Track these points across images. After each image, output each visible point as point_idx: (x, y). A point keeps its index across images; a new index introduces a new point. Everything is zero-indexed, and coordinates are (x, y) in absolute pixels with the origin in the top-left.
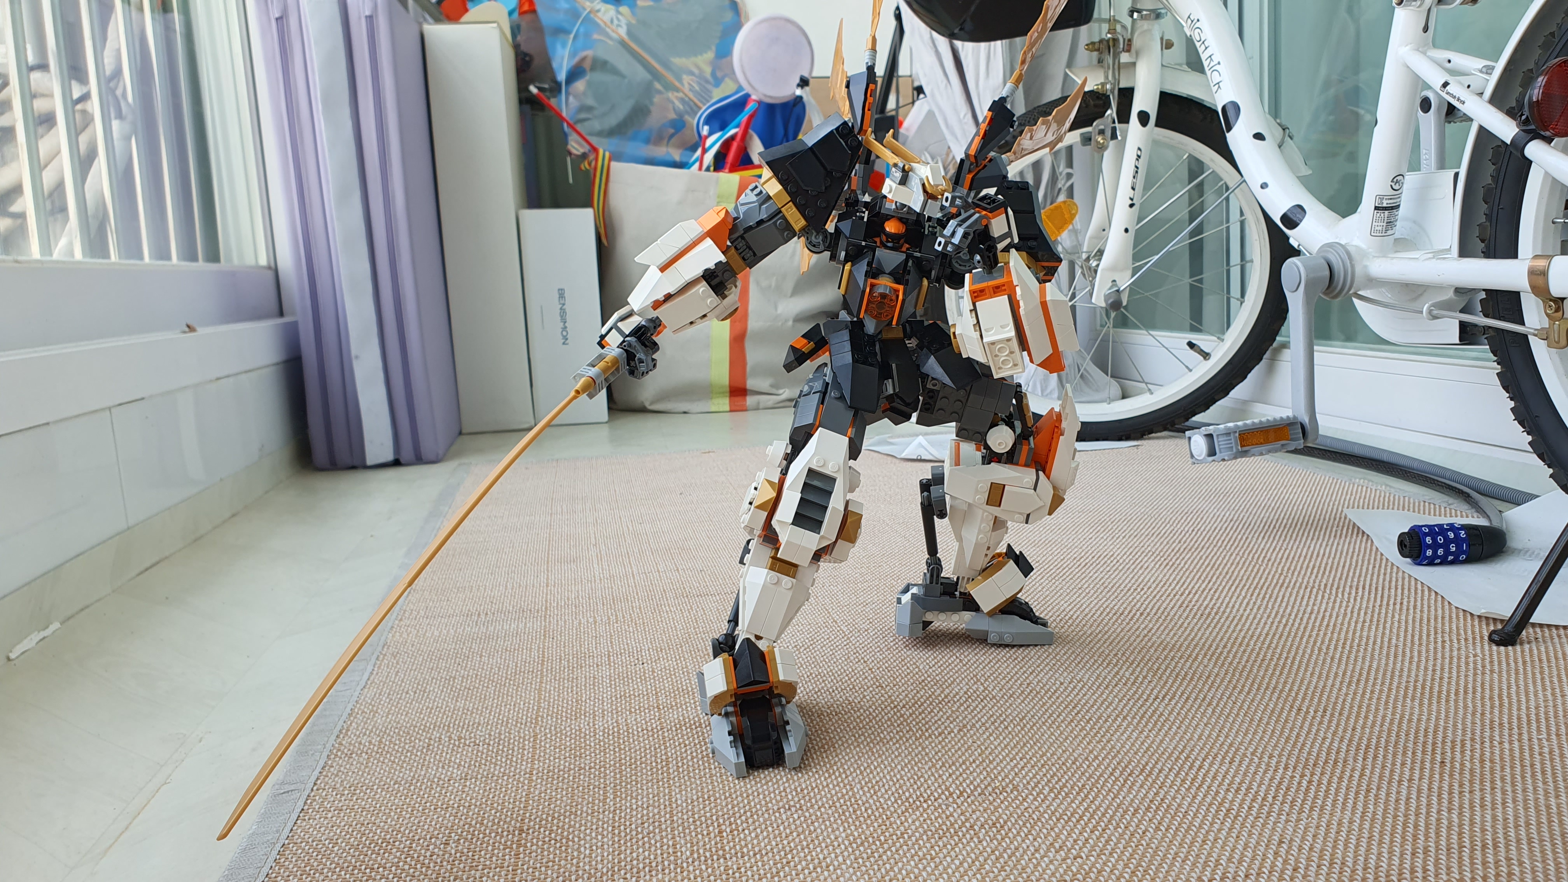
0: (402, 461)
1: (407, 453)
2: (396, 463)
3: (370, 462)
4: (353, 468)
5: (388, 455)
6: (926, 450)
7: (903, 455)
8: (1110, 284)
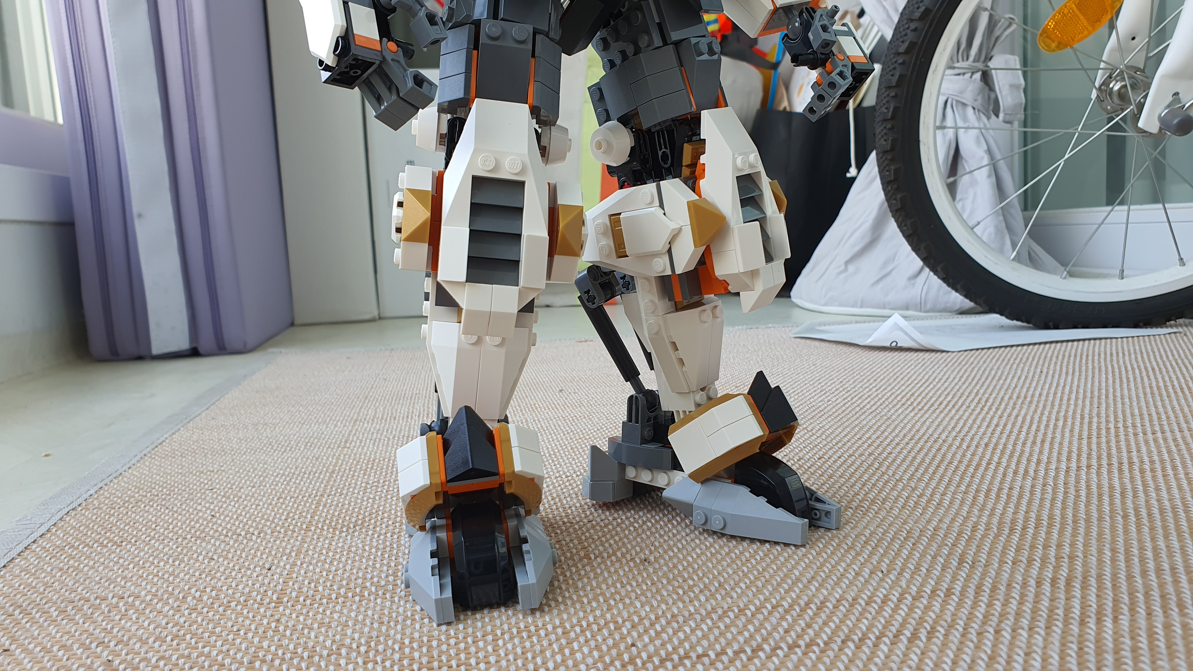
0: (201, 350)
1: (206, 341)
2: (194, 353)
3: (156, 350)
4: (140, 358)
5: (183, 343)
6: (906, 333)
7: (869, 342)
8: (1170, 99)
